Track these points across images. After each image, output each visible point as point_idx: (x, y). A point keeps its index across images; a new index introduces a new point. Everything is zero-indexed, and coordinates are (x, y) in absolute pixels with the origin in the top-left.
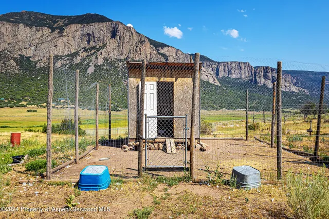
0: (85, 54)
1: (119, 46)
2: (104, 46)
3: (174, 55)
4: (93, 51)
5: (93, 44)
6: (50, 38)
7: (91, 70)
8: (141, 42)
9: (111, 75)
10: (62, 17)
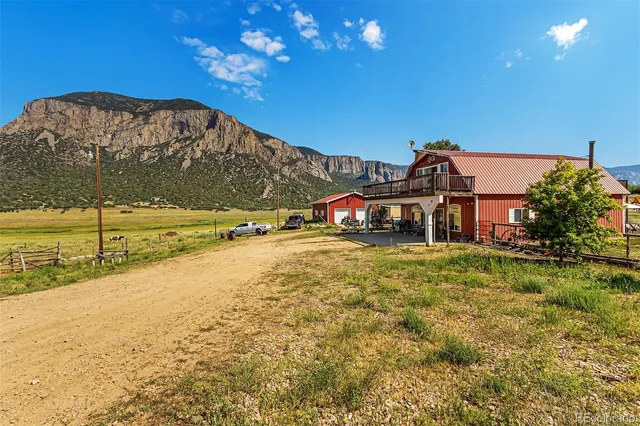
0: (178, 145)
1: (219, 136)
2: (202, 136)
3: (280, 147)
4: (188, 142)
5: (186, 133)
6: (132, 125)
7: (186, 164)
8: (246, 133)
9: (212, 170)
10: (147, 101)
